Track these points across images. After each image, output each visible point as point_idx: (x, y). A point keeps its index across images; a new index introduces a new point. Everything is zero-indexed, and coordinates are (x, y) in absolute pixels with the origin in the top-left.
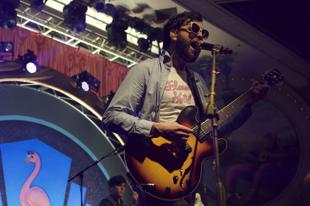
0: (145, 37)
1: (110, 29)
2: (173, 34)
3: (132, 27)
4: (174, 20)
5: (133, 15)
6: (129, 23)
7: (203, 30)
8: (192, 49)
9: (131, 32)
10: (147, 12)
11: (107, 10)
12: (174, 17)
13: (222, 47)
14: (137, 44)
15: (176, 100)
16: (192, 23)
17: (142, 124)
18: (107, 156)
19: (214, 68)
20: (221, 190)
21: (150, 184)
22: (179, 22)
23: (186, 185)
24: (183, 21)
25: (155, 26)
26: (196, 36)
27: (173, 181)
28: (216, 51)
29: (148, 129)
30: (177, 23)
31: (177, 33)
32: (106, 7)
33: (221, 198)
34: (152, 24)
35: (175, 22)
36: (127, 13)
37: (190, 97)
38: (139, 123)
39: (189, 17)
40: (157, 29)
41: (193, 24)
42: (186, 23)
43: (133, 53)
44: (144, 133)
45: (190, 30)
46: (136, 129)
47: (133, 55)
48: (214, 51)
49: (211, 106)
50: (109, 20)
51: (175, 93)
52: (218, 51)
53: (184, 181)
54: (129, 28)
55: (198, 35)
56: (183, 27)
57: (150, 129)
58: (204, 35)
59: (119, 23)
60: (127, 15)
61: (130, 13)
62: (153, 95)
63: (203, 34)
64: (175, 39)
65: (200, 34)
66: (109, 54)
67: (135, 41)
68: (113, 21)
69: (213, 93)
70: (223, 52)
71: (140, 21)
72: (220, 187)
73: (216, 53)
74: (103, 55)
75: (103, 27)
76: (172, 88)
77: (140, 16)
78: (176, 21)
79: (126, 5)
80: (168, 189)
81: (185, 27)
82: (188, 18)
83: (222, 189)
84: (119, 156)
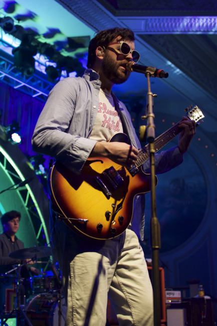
0: (54, 65)
1: (17, 53)
2: (100, 52)
3: (41, 54)
4: (103, 35)
5: (43, 40)
6: (38, 48)
7: (133, 52)
8: (122, 69)
9: (39, 59)
10: (58, 38)
11: (16, 32)
12: (103, 32)
13: (157, 70)
14: (45, 73)
15: (106, 124)
16: (122, 42)
17: (81, 144)
18: (8, 189)
19: (149, 90)
20: (156, 227)
21: (82, 220)
22: (108, 38)
23: (118, 222)
24: (113, 38)
25: (65, 54)
26: (125, 58)
27: (105, 218)
28: (150, 73)
29: (87, 151)
30: (106, 40)
31: (104, 51)
32: (14, 29)
33: (156, 236)
34: (63, 51)
35: (103, 38)
36: (36, 37)
37: (118, 123)
38: (77, 141)
39: (120, 35)
40: (68, 57)
41: (124, 43)
42: (115, 41)
43: (39, 82)
44: (82, 155)
45: (119, 50)
46: (72, 148)
47: (40, 84)
48: (148, 72)
49: (151, 129)
50: (17, 43)
51: (105, 116)
52: (152, 73)
53: (116, 218)
54: (38, 55)
55: (127, 57)
56: (111, 46)
57: (90, 151)
58: (134, 57)
59: (27, 47)
60: (37, 39)
61: (40, 38)
62: (83, 113)
63: (133, 55)
64: (101, 58)
65: (130, 56)
66: (13, 80)
67: (42, 69)
68: (21, 45)
69: (152, 115)
70: (158, 75)
71: (50, 47)
72: (156, 223)
73: (150, 75)
74: (7, 81)
75: (9, 51)
76: (102, 111)
77: (50, 41)
78: (105, 37)
79: (36, 29)
80: (100, 226)
81: (114, 46)
82: (118, 35)
83: (158, 225)
84: (18, 191)
